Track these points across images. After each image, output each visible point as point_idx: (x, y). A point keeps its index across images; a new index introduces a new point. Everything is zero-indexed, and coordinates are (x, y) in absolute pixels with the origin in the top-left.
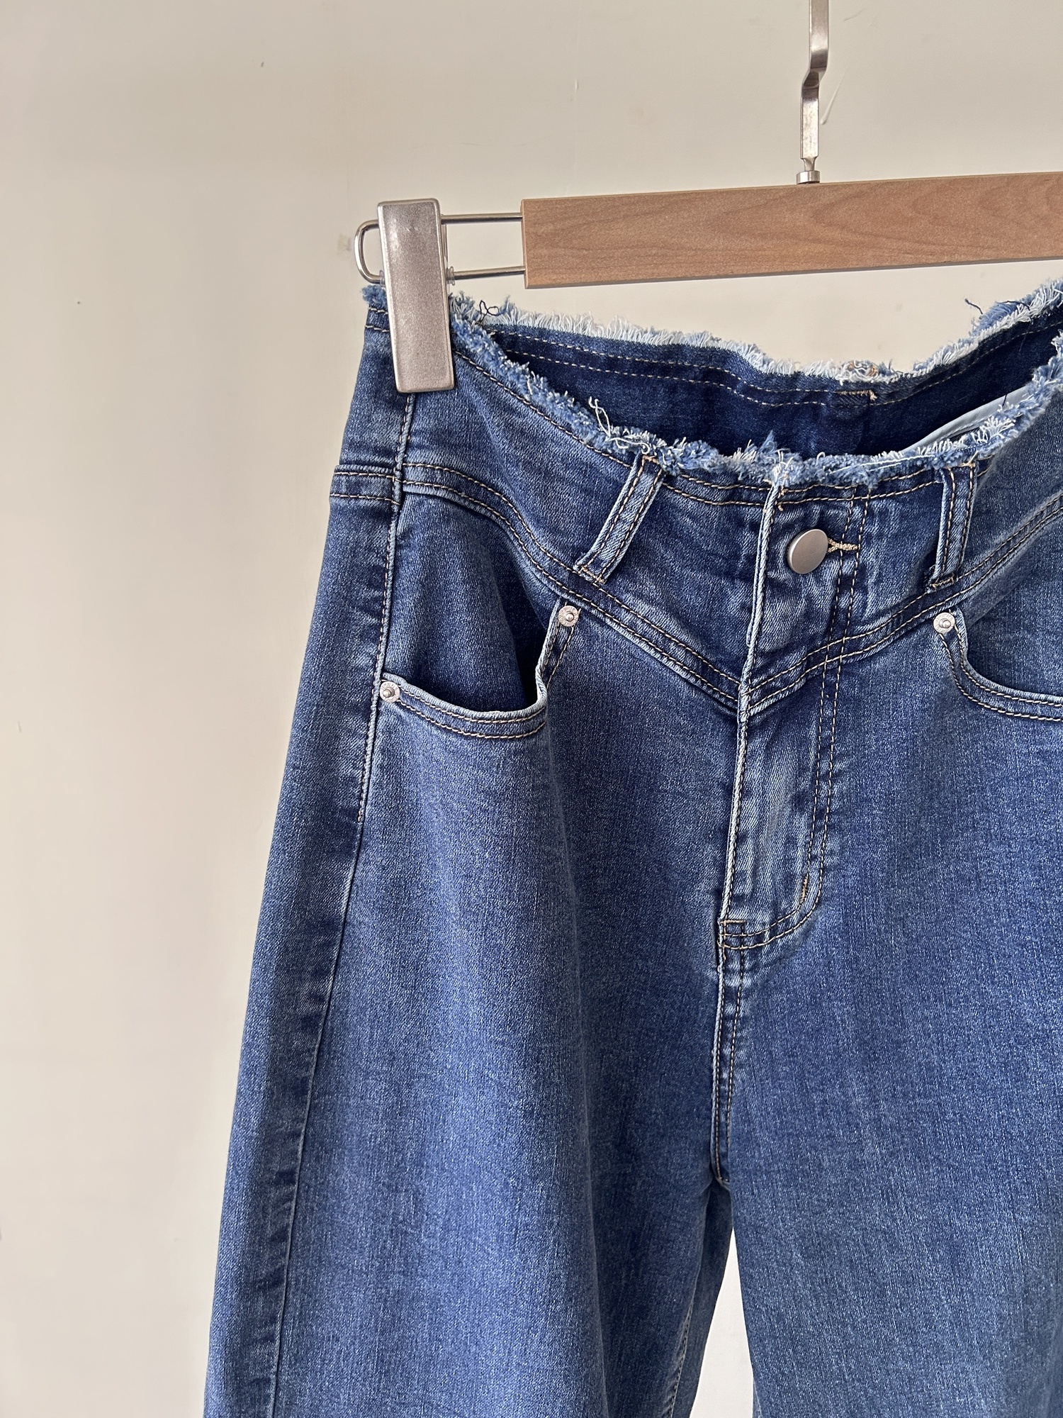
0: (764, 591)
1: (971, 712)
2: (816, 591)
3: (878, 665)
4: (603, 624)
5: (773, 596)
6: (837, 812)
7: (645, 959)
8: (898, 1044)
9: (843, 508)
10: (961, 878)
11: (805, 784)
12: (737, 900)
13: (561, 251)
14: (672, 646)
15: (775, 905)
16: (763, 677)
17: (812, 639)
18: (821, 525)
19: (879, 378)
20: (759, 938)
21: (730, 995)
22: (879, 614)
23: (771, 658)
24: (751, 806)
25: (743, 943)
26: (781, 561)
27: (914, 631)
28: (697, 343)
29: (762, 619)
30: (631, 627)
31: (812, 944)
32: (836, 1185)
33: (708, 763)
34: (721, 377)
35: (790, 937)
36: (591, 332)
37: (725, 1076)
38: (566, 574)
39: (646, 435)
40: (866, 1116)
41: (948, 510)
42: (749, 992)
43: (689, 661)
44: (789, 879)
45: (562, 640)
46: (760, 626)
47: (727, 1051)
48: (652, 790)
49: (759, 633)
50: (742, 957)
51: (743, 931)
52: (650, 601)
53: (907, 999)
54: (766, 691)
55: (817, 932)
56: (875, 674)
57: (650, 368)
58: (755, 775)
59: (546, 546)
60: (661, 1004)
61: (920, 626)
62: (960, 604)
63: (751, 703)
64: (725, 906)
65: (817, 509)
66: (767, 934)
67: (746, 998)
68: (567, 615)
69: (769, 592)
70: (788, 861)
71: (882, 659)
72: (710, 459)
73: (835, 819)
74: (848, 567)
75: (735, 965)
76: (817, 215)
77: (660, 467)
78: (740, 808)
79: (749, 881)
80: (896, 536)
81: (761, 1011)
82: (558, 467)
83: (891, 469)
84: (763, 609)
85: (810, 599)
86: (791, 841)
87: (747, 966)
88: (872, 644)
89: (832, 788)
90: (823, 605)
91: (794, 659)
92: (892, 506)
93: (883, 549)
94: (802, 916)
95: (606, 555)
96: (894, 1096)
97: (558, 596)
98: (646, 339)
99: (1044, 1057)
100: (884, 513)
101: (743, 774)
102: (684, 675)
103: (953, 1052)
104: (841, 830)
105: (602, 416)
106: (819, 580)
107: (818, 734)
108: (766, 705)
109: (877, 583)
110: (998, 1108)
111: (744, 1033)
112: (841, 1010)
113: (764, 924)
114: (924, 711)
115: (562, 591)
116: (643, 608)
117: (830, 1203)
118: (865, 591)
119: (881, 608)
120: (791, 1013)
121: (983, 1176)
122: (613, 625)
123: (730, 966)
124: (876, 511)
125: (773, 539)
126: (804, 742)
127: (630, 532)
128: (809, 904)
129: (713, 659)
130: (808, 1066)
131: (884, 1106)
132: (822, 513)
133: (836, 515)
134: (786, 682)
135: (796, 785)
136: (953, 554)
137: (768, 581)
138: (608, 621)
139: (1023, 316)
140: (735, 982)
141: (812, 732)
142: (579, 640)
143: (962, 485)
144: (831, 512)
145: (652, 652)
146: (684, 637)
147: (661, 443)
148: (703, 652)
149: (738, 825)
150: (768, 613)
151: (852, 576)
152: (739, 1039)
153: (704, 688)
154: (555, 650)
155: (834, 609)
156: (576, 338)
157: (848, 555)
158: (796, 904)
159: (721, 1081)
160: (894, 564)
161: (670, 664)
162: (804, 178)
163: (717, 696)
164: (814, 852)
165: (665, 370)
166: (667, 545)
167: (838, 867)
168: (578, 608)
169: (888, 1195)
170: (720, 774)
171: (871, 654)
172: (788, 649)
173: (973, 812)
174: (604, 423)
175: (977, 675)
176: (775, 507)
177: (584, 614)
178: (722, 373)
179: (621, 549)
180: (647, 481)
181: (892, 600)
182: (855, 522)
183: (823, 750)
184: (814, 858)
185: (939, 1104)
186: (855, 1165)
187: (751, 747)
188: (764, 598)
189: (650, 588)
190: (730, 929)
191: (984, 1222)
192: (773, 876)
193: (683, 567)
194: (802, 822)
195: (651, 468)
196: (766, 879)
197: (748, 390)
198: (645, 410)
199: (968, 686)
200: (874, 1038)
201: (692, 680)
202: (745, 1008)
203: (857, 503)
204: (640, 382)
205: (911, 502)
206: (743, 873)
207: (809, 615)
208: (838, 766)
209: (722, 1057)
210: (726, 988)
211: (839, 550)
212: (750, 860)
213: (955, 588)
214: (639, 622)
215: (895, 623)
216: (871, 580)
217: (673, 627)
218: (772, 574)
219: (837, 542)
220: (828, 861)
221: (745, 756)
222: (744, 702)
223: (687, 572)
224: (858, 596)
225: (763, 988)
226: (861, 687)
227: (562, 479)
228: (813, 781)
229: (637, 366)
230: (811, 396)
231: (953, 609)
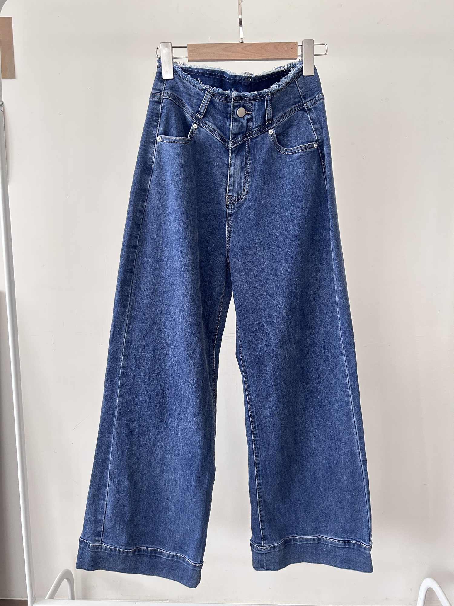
0: (232, 120)
1: (279, 153)
2: (243, 121)
3: (258, 139)
5: (234, 121)
6: (250, 172)
7: (212, 208)
8: (264, 226)
9: (247, 104)
10: (277, 189)
11: (243, 165)
12: (230, 190)
13: (194, 53)
14: (216, 132)
15: (238, 192)
16: (234, 140)
17: (243, 132)
18: (244, 107)
19: (251, 76)
20: (235, 201)
21: (229, 215)
22: (256, 127)
23: (235, 135)
24: (232, 168)
25: (231, 202)
26: (236, 114)
27: (264, 133)
28: (219, 70)
29: (232, 126)
30: (208, 128)
31: (246, 203)
32: (251, 258)
33: (224, 160)
34: (223, 77)
35: (241, 201)
36: (199, 68)
37: (229, 235)
38: (195, 116)
39: (209, 86)
40: (257, 242)
41: (266, 103)
42: (233, 214)
43: (219, 136)
44: (241, 187)
45: (194, 131)
46: (232, 127)
47: (229, 229)
48: (212, 165)
49: (232, 129)
50: (232, 206)
51: (231, 199)
52: (211, 123)
53: (266, 216)
54: (235, 143)
55: (247, 200)
56: (257, 141)
57: (210, 74)
58: (233, 162)
59: (191, 110)
60: (215, 219)
61: (266, 132)
62: (274, 127)
63: (232, 145)
64: (227, 192)
65: (242, 103)
66: (236, 200)
67: (233, 215)
68: (195, 126)
69: (234, 120)
70: (241, 183)
71: (258, 138)
72: (220, 90)
73: (250, 174)
74: (249, 117)
75: (230, 207)
76: (243, 49)
77: (211, 92)
78: (230, 169)
79: (232, 186)
80: (258, 109)
81: (236, 219)
82: (193, 95)
83: (255, 95)
84: (233, 124)
85: (242, 122)
86: (241, 178)
87: (232, 207)
88: (255, 134)
89: (249, 167)
90: (245, 124)
91: (240, 136)
92: (256, 103)
93: (256, 113)
94: (244, 196)
95: (202, 111)
96: (263, 237)
97: (193, 121)
98: (209, 68)
99: (293, 225)
100: (255, 104)
101: (230, 161)
102: (218, 139)
103: (275, 227)
104: (251, 176)
105: (200, 82)
106: (244, 119)
107: (246, 154)
108: (235, 146)
109: (255, 120)
110: (284, 238)
111: (232, 224)
112: (252, 217)
113: (236, 197)
114: (267, 150)
115: (194, 120)
116: (210, 124)
117: (250, 262)
118: (253, 122)
119: (256, 126)
120: (242, 219)
121: (281, 254)
122: (204, 128)
123: (229, 207)
124: (253, 104)
125: (234, 109)
126: (243, 156)
127: (206, 106)
128: (245, 193)
129: (225, 137)
130: (245, 231)
131: (261, 240)
132: (243, 104)
133: (246, 105)
134: (239, 142)
135: (241, 165)
136: (269, 114)
137: (233, 118)
138: (203, 127)
139: (282, 69)
140: (230, 211)
141: (245, 154)
142: (197, 131)
143: (268, 97)
144: (245, 104)
145: (212, 134)
146: (218, 131)
147: (212, 88)
148: (222, 135)
149: (230, 173)
150: (234, 124)
151: (250, 119)
152: (231, 226)
153: (223, 143)
154: (192, 133)
155: (247, 126)
156: (196, 69)
157: (250, 114)
158: (242, 193)
159: (228, 237)
160: (258, 116)
161: (215, 136)
162: (241, 42)
163: (225, 145)
164: (246, 181)
165: (213, 75)
166: (214, 111)
167: (251, 185)
168: (197, 124)
169: (262, 260)
170: (226, 162)
171: (255, 136)
172: (238, 134)
173: (279, 175)
174: (201, 83)
175: (280, 145)
176: (233, 102)
177: (199, 125)
179: (205, 109)
180: (209, 95)
181: (259, 124)
182: (250, 107)
183: (247, 158)
184: (246, 183)
185: (273, 239)
186: (255, 253)
187: (232, 156)
188: (233, 122)
189: (211, 120)
190: (229, 198)
191: (282, 264)
192: (237, 186)
193: (217, 115)
194: (243, 174)
195: (210, 93)
196: (236, 187)
197: (228, 79)
198: (209, 82)
199: (278, 147)
200: (259, 224)
201: (220, 140)
202: (232, 218)
203: (250, 103)
204: (208, 77)
205: (260, 102)
206: (231, 184)
207: (242, 126)
208: (250, 162)
209: (228, 231)
210: (229, 213)
211: (248, 113)
212: (232, 181)
213: (272, 124)
214: (209, 127)
215: (260, 130)
216: (254, 120)
217: (216, 129)
218: (234, 116)
219: (247, 111)
220: (249, 183)
221: (231, 158)
222: (230, 145)
223: (218, 116)
224: (252, 123)
225: (236, 213)
226: (254, 144)
227: (194, 97)
228: (245, 164)
229: (207, 74)
230: (240, 80)
231: (272, 128)
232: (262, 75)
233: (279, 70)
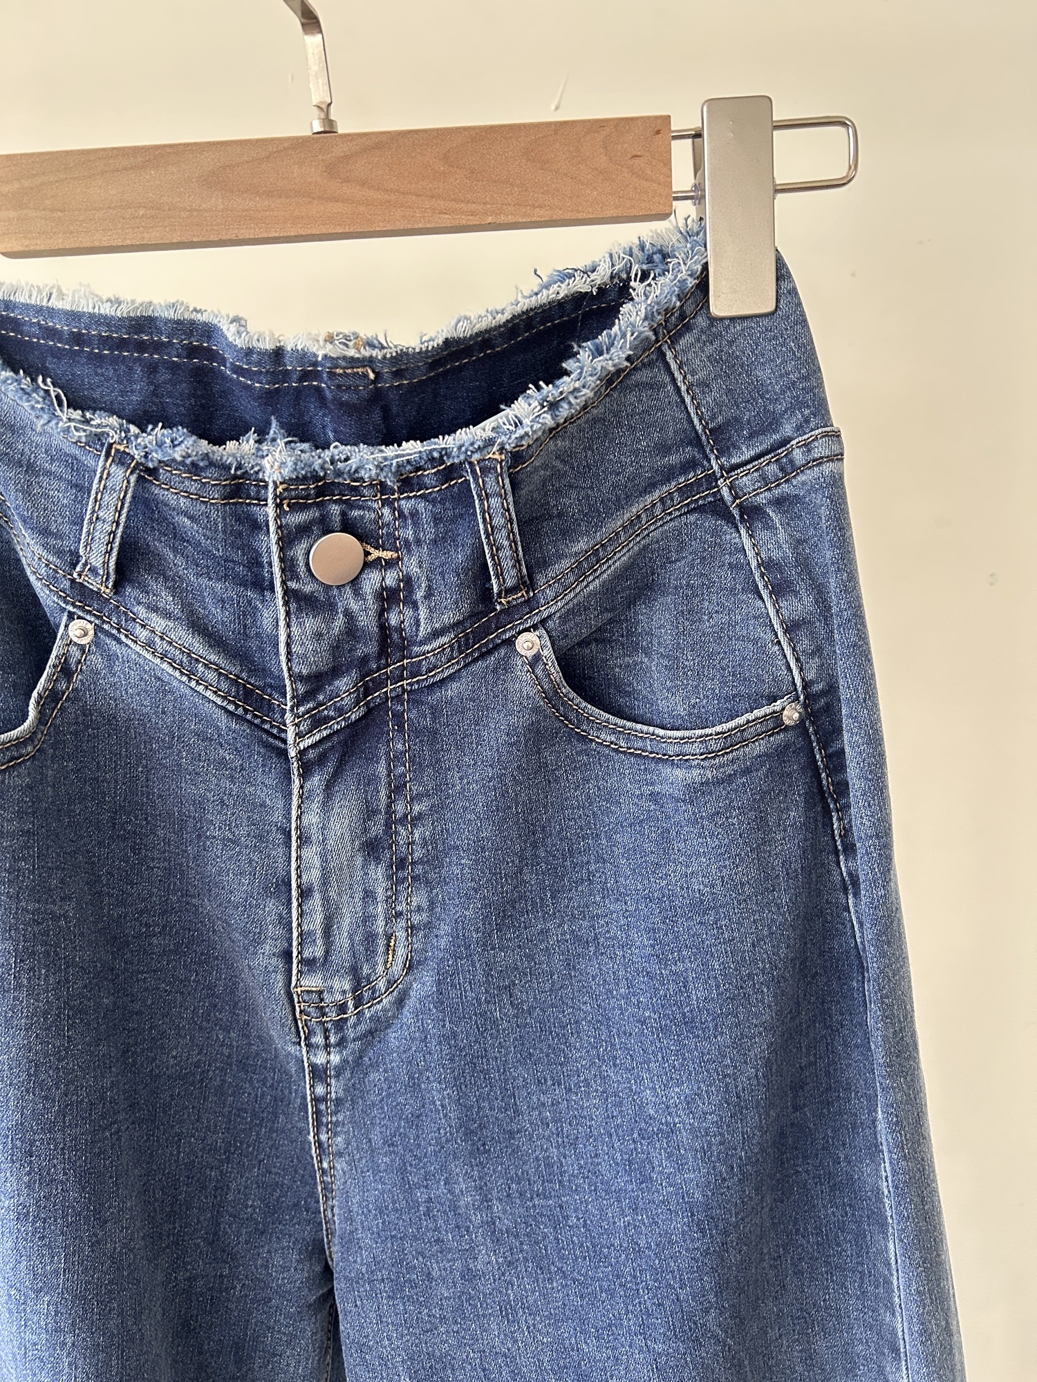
0: (286, 603)
1: (580, 746)
2: (354, 606)
3: (452, 690)
4: (119, 641)
5: (299, 609)
6: (421, 861)
7: (227, 1030)
8: (511, 1134)
9: (370, 509)
10: (578, 939)
11: (377, 829)
12: (309, 964)
13: (32, 213)
14: (200, 668)
15: (354, 971)
16: (311, 705)
17: (364, 660)
18: (348, 527)
19: (367, 352)
20: (342, 1008)
21: (319, 1074)
22: (436, 634)
23: (316, 682)
24: (311, 854)
25: (324, 1015)
26: (302, 569)
27: (490, 652)
28: (170, 314)
29: (289, 636)
30: (149, 645)
31: (407, 1014)
32: (448, 1298)
33: (263, 805)
34: (212, 355)
35: (379, 1007)
36: (56, 304)
37: (325, 1165)
38: (68, 584)
39: (114, 421)
40: (477, 1219)
41: (483, 512)
42: (339, 1071)
43: (224, 686)
44: (370, 938)
45: (73, 661)
46: (288, 645)
47: (324, 1137)
48: (199, 836)
49: (289, 653)
50: (326, 1030)
51: (322, 1000)
52: (168, 615)
53: (520, 1082)
54: (318, 722)
55: (411, 1003)
56: (449, 702)
57: (122, 344)
58: (312, 818)
59: (39, 550)
60: (251, 1081)
61: (496, 647)
62: (543, 622)
63: (300, 735)
64: (294, 972)
65: (335, 509)
66: (350, 1004)
67: (337, 1076)
68: (78, 631)
69: (293, 606)
70: (368, 919)
71: (455, 685)
72: (188, 446)
73: (419, 870)
74: (391, 578)
75: (318, 1039)
76: (331, 170)
77: (133, 458)
78: (299, 858)
79: (319, 942)
80: (435, 542)
81: (354, 1093)
82: (42, 461)
83: (409, 462)
84: (288, 626)
85: (348, 614)
86: (369, 895)
87: (332, 1040)
88: (435, 667)
89: (412, 833)
90: (367, 621)
91: (344, 684)
92: (421, 506)
93: (425, 557)
94: (390, 983)
95: (96, 561)
96: (508, 1195)
97: (63, 610)
98: (106, 310)
99: (670, 1155)
100: (414, 514)
101: (299, 817)
102: (219, 701)
103: (574, 1145)
104: (427, 882)
105: (58, 397)
106: (357, 593)
107: (390, 771)
108: (317, 737)
109: (429, 595)
110: (624, 1215)
111: (340, 1117)
112: (438, 1093)
113: (344, 992)
114: (511, 745)
115: (67, 602)
116: (159, 623)
117: (443, 1319)
118: (415, 606)
119: (437, 626)
120: (389, 1095)
121: (612, 1294)
122: (129, 642)
123: (313, 1040)
124: (406, 512)
125: (288, 540)
126: (372, 780)
127: (114, 533)
128: (397, 968)
129: (261, 683)
130: (408, 1157)
131: (497, 1207)
132: (343, 514)
133: (362, 517)
134: (341, 711)
135: (365, 830)
136: (507, 563)
137: (287, 592)
138: (123, 638)
139: (581, 285)
140: (320, 1059)
141: (382, 768)
142: (96, 660)
143: (490, 480)
144: (356, 513)
145: (177, 674)
146: (213, 657)
147: (134, 429)
148: (244, 675)
149: (299, 877)
150: (295, 629)
151: (398, 590)
152: (337, 1124)
153: (249, 717)
154: (66, 671)
155: (383, 627)
156: (39, 310)
157: (390, 564)
158: (380, 969)
159: (324, 1172)
160: (442, 574)
161: (200, 688)
162: (318, 127)
163: (267, 726)
164: (399, 908)
165: (141, 346)
166: (175, 550)
167: (428, 926)
168: (91, 622)
169: (507, 1312)
170: (278, 817)
171: (437, 678)
172: (335, 672)
173: (588, 862)
174: (60, 404)
175: (584, 704)
176: (279, 506)
177: (98, 628)
178: (209, 350)
179: (109, 552)
180: (118, 473)
181: (448, 618)
182: (388, 525)
183: (397, 789)
184: (399, 915)
185: (561, 1207)
186: (469, 1275)
187: (308, 785)
188: (288, 614)
189: (166, 599)
190: (306, 997)
191: (614, 1348)
192: (351, 937)
193: (198, 575)
194: (378, 873)
195: (122, 459)
196: (342, 940)
197: (238, 370)
198: (123, 393)
199: (572, 716)
200: (482, 1127)
201: (231, 708)
202: (336, 1088)
203: (385, 503)
204: (114, 361)
205: (442, 502)
206: (310, 933)
207: (352, 631)
208: (417, 808)
209: (320, 1144)
210: (313, 1067)
211: (379, 559)
212: (319, 918)
213: (531, 604)
214: (157, 640)
215: (463, 645)
216: (419, 594)
217: (197, 645)
218: (293, 585)
219: (376, 548)
220: (416, 919)
221: (301, 797)
222: (290, 735)
223: (204, 581)
224: (409, 612)
225: (356, 1065)
226: (434, 719)
227: (48, 473)
228: (388, 825)
229: (105, 341)
230: (305, 375)
231: (535, 627)
232: (446, 341)
233: (563, 290)
